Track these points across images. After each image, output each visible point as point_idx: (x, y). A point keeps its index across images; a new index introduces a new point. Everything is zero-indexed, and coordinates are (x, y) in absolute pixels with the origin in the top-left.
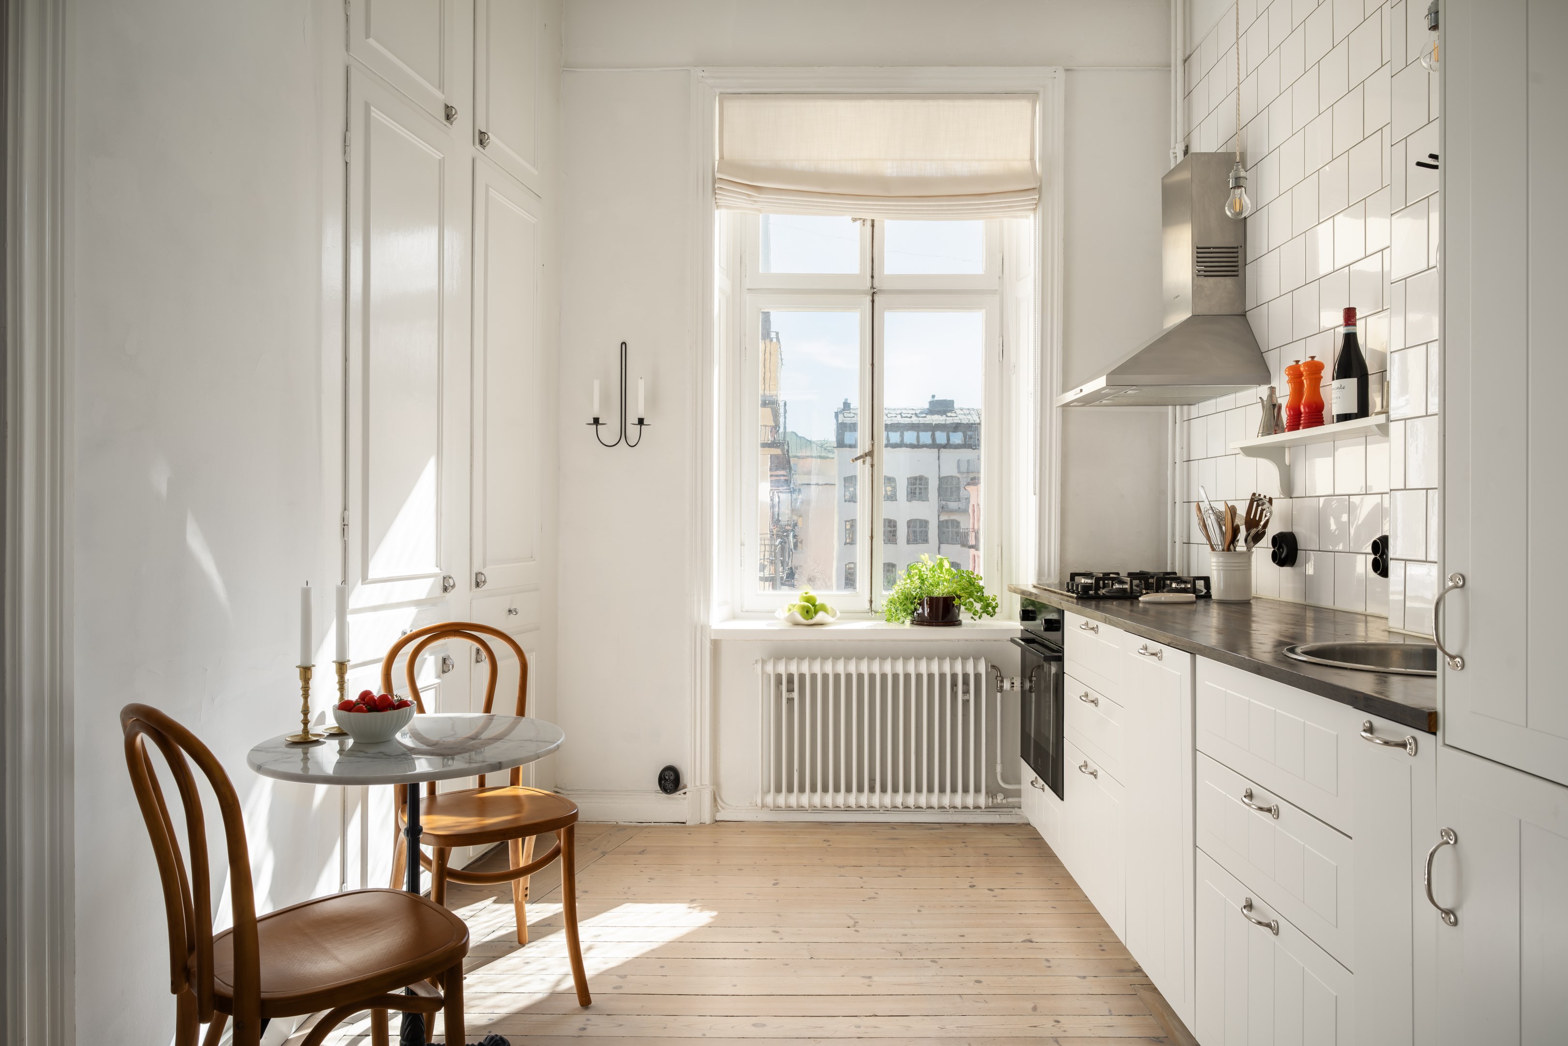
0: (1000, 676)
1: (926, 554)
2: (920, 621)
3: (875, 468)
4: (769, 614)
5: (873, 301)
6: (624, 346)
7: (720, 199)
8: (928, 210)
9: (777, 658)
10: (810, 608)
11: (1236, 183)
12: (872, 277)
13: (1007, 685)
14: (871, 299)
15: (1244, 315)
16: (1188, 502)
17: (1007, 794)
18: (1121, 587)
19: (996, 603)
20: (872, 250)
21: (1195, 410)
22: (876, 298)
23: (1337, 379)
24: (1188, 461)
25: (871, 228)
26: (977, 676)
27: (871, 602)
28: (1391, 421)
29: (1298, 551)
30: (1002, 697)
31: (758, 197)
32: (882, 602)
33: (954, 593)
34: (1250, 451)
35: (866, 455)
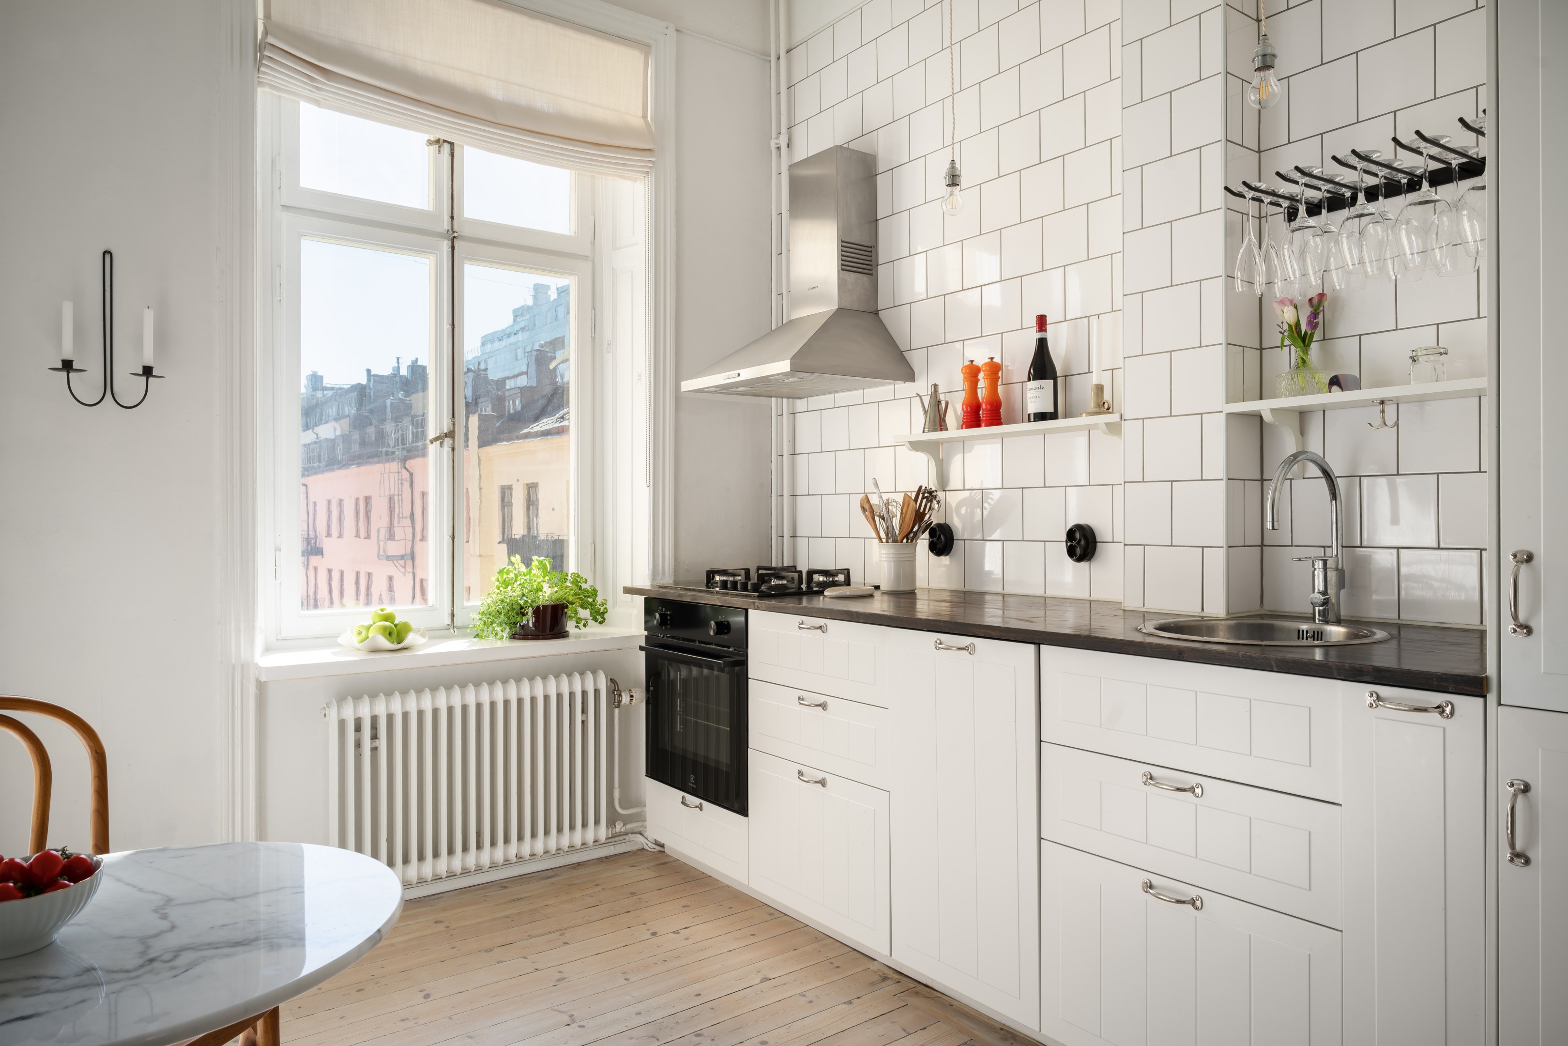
0: (618, 690)
1: (517, 555)
2: (522, 634)
3: (456, 451)
4: (329, 640)
5: (453, 248)
6: (108, 257)
7: (265, 73)
8: (537, 149)
9: (341, 700)
10: (394, 630)
11: (953, 180)
12: (452, 218)
13: (625, 699)
14: (451, 244)
15: (876, 313)
16: (793, 496)
17: (627, 820)
18: (781, 582)
19: (606, 608)
20: (452, 185)
21: (801, 405)
22: (457, 243)
23: (1033, 380)
24: (793, 454)
25: (450, 157)
26: (597, 692)
27: (453, 615)
28: (1125, 420)
29: (954, 541)
30: (620, 713)
31: (324, 84)
32: (471, 615)
33: (564, 599)
34: (916, 446)
35: (446, 435)
